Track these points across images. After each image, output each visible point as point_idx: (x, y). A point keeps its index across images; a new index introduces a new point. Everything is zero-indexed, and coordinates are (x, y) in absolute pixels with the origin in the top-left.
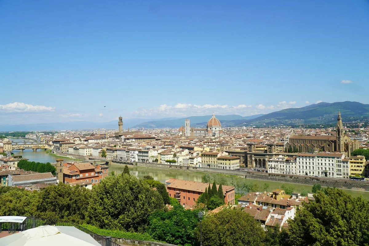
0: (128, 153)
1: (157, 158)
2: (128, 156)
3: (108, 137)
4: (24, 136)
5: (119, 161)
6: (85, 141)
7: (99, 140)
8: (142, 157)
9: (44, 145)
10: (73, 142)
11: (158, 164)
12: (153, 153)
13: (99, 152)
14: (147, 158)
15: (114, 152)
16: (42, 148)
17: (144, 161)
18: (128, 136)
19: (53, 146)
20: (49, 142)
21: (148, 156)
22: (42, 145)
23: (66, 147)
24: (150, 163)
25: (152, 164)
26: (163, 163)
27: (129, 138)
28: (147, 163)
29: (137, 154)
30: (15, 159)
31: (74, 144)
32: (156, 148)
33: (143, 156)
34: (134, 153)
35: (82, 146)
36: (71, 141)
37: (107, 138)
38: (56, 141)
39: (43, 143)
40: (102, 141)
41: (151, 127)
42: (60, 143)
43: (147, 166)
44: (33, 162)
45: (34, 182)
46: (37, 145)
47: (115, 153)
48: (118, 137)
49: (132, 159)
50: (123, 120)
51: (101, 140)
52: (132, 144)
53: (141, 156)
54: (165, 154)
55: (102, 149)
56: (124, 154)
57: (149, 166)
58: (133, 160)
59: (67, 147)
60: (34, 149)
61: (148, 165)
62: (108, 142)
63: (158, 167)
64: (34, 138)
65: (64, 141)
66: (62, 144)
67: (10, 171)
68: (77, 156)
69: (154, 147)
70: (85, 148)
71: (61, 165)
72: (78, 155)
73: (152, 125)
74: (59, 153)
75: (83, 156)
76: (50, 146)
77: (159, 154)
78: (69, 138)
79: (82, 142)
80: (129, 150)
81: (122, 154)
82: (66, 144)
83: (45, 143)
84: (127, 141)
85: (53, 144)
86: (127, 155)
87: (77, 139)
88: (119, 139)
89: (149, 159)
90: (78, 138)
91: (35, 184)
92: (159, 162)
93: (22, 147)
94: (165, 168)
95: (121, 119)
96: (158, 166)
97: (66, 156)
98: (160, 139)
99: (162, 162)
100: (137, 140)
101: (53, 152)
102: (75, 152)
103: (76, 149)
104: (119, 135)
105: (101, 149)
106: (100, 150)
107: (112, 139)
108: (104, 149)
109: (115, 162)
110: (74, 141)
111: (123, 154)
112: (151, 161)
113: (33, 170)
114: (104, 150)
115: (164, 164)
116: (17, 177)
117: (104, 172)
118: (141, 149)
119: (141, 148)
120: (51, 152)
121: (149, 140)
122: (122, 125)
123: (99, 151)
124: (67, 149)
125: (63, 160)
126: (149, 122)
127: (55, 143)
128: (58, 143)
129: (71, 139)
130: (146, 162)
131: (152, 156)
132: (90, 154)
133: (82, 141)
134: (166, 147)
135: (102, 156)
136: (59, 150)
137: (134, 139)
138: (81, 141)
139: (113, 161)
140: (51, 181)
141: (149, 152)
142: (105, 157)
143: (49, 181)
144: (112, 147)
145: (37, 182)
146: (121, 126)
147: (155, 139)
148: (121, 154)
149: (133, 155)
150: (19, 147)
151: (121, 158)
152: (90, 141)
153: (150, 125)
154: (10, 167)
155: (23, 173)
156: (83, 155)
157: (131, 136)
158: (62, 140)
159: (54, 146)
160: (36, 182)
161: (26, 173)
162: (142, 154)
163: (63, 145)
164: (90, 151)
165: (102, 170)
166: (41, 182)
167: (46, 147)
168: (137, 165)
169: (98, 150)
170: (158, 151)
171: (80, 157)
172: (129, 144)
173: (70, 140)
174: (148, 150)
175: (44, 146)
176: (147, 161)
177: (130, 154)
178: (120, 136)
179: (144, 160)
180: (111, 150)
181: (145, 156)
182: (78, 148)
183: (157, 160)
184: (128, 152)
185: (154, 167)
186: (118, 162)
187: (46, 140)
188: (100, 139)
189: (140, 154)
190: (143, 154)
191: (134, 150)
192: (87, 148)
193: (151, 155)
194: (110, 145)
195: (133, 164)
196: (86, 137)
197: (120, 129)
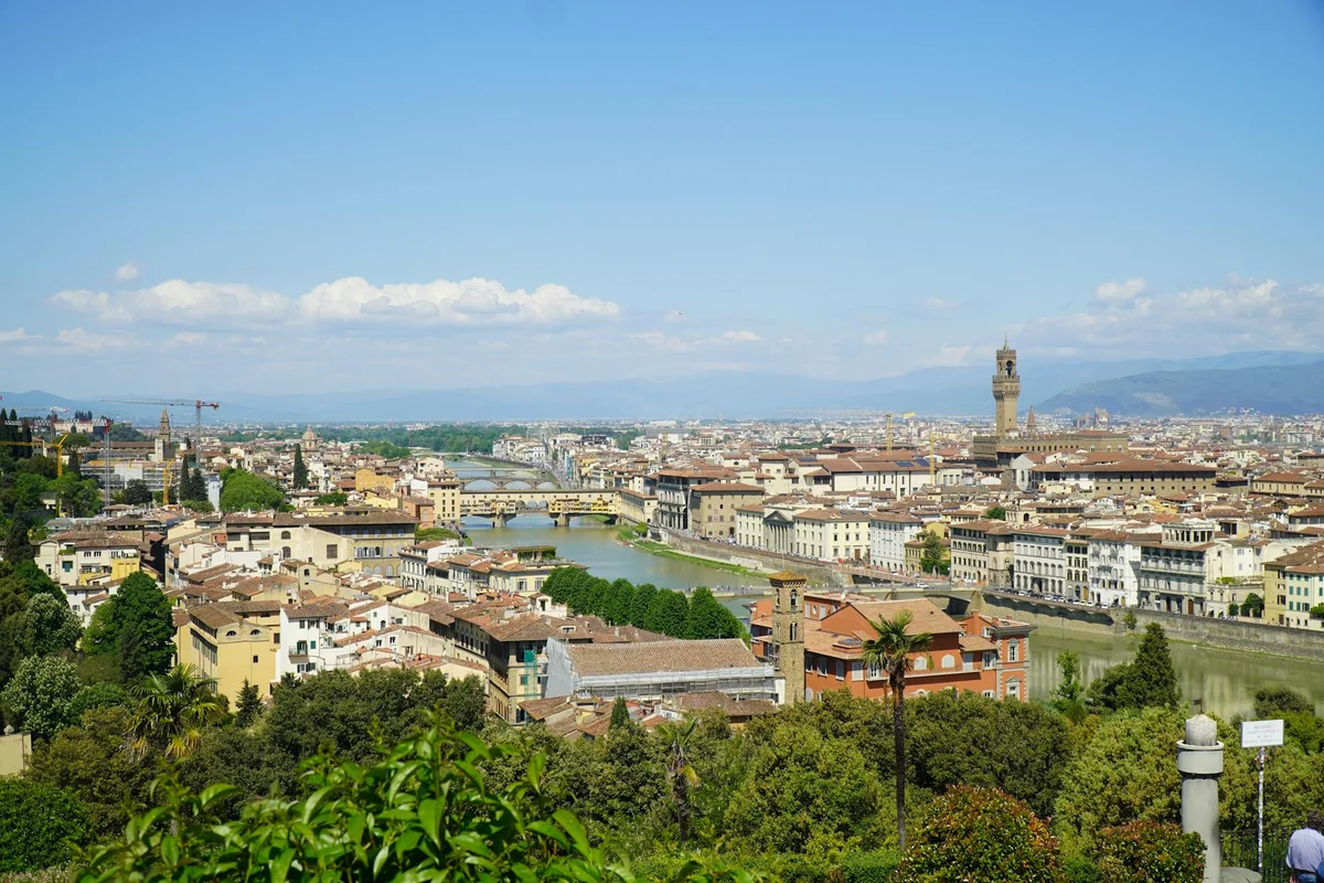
0: (1081, 556)
1: (1260, 594)
2: (1081, 570)
3: (940, 459)
4: (488, 450)
5: (1028, 599)
6: (818, 479)
7: (888, 477)
8: (1162, 584)
9: (607, 497)
10: (752, 483)
11: (1267, 627)
12: (1231, 563)
13: (906, 545)
14: (1196, 587)
15: (995, 549)
16: (595, 510)
17: (1174, 605)
18: (1050, 459)
19: (654, 504)
20: (627, 479)
21: (1200, 579)
22: (595, 496)
23: (721, 512)
24: (1216, 621)
25: (1230, 627)
26: (1293, 625)
27: (1060, 469)
28: (1198, 619)
29: (1132, 563)
30: (527, 564)
31: (762, 492)
32: (1242, 531)
33: (1169, 577)
34: (1114, 556)
35: (803, 507)
36: (743, 481)
37: (932, 468)
38: (669, 479)
39: (593, 485)
40: (906, 486)
41: (1145, 408)
42: (693, 486)
43: (1198, 635)
44: (619, 584)
45: (670, 684)
46: (571, 496)
47: (1002, 555)
48: (991, 463)
49: (1102, 591)
50: (1018, 369)
51: (900, 477)
52: (1081, 502)
53: (1158, 575)
54: (1309, 568)
55: (919, 530)
56: (1053, 563)
57: (1209, 637)
58: (1108, 597)
59: (727, 513)
60: (557, 515)
61: (1205, 629)
62: (943, 487)
63: (1263, 644)
64: (535, 460)
65: (708, 480)
66: (705, 493)
67: (543, 618)
68: (783, 562)
69: (1229, 528)
70: (830, 521)
71: (793, 602)
72: (787, 557)
73: (1149, 398)
74: (687, 540)
75: (816, 562)
76: (638, 501)
77: (1269, 567)
78: (730, 464)
79: (802, 485)
80: (1083, 537)
81: (1043, 561)
82: (722, 493)
83: (602, 487)
84: (1051, 488)
85: (652, 493)
86: (1073, 569)
87: (773, 467)
88: (998, 473)
89: (1207, 596)
90: (781, 466)
91: (675, 691)
92: (1270, 616)
93: (502, 505)
94: (1310, 652)
95: (1010, 363)
96: (1266, 637)
97: (727, 557)
98: (1244, 483)
99: (1288, 614)
100: (1104, 483)
101: (656, 536)
102: (772, 540)
103: (777, 523)
104: (1000, 454)
105: (917, 530)
106: (910, 533)
107: (959, 472)
108: (937, 526)
109: (1006, 602)
110: (760, 480)
111: (1050, 562)
112: (1218, 606)
113: (639, 624)
114: (933, 533)
115: (1302, 626)
116: (591, 651)
117: (1005, 655)
118: (1158, 537)
119: (1155, 529)
120: (645, 535)
121: (1178, 482)
122: (1015, 394)
123: (907, 540)
124: (727, 518)
125: (804, 581)
126: (1134, 379)
127: (660, 487)
128: (678, 490)
129: (744, 469)
130: (1191, 610)
131: (1226, 581)
132: (852, 551)
133: (801, 479)
134: (1300, 527)
135: (927, 567)
136: (686, 527)
137: (1090, 477)
138: (795, 480)
139: (990, 599)
140: (748, 682)
141: (1211, 554)
142: (944, 570)
143: (738, 682)
144: (972, 516)
145: (682, 684)
146: (1008, 402)
147: (1214, 480)
148: (1036, 560)
149: (1108, 569)
150: (487, 504)
151: (1038, 581)
152: (842, 483)
153: (1138, 395)
154: (539, 604)
155: (605, 637)
156: (817, 555)
157: (1072, 460)
158: (700, 474)
159: (661, 503)
160: (676, 683)
161: (617, 633)
162: (1161, 564)
163: (705, 499)
164: (852, 537)
165: (999, 643)
166: (704, 684)
167: (612, 509)
168: (1132, 626)
169: (898, 533)
170: (1258, 552)
171: (804, 566)
172: (1066, 503)
173: (742, 474)
174: (1199, 543)
175: (606, 504)
176: (1197, 607)
177: (1093, 563)
178: (1006, 457)
179: (1179, 599)
180: (974, 534)
181: (1180, 577)
182: (788, 516)
183: (1255, 605)
184: (1077, 551)
185: (1240, 642)
186: (1024, 606)
187: (609, 473)
188: (896, 473)
189: (1151, 565)
190: (1168, 562)
191: (1116, 540)
192: (836, 522)
193: (1217, 575)
194: (963, 507)
195: (1109, 622)
196: (819, 457)
197: (1000, 418)
